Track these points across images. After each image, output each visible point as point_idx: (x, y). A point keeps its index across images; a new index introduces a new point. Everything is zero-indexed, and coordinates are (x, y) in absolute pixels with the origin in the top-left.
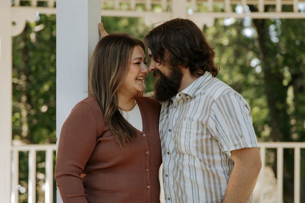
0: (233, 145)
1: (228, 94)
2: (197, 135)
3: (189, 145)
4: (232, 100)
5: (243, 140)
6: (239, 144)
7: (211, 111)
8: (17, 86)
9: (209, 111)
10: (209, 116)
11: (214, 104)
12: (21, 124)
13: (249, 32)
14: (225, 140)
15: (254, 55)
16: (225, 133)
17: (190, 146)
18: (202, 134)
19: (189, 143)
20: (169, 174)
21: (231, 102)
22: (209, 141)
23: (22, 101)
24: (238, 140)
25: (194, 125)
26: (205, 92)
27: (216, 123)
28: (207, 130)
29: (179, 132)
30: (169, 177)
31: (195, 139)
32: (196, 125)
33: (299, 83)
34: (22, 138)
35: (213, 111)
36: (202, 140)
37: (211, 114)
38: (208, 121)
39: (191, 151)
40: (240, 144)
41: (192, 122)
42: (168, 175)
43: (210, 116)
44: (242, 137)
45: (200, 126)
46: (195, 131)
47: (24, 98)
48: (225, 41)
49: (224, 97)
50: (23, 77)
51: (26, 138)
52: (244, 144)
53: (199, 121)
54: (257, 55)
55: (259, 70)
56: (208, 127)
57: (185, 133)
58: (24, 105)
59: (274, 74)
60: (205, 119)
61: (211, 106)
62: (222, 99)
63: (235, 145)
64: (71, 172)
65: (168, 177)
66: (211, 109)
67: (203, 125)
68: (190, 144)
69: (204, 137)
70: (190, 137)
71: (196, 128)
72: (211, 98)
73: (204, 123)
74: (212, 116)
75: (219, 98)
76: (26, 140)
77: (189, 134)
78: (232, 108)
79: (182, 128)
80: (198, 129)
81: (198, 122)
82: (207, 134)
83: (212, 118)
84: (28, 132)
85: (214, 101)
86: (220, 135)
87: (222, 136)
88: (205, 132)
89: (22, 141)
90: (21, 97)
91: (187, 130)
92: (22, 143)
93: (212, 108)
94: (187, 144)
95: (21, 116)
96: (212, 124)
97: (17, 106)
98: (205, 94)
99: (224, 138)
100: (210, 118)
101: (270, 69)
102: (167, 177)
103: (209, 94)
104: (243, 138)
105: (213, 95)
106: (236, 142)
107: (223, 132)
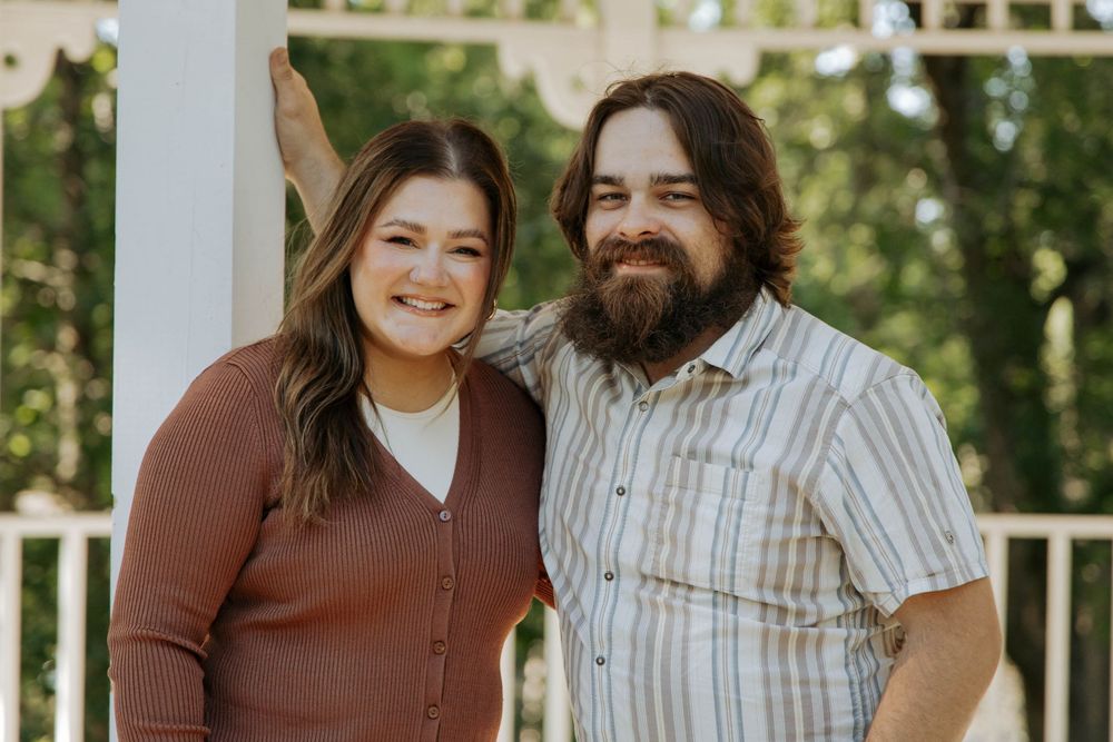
0: (923, 573)
1: (891, 377)
2: (770, 521)
3: (734, 559)
4: (907, 400)
5: (957, 552)
6: (946, 570)
7: (834, 443)
8: (42, 291)
9: (824, 442)
10: (822, 459)
11: (846, 417)
12: (56, 431)
13: (910, 100)
14: (877, 552)
15: (927, 185)
16: (881, 527)
17: (738, 562)
18: (788, 521)
19: (735, 549)
20: (610, 654)
21: (906, 409)
22: (811, 546)
23: (59, 347)
24: (941, 554)
25: (759, 483)
26: (795, 367)
27: (848, 489)
28: (808, 506)
29: (687, 503)
30: (608, 667)
31: (759, 536)
32: (767, 488)
33: (1092, 291)
34: (59, 486)
35: (841, 442)
36: (784, 544)
37: (831, 453)
38: (817, 476)
39: (737, 580)
40: (948, 571)
41: (750, 474)
42: (606, 657)
43: (828, 460)
44: (951, 539)
45: (783, 491)
46: (763, 509)
47: (67, 337)
48: (820, 132)
49: (879, 390)
50: (66, 258)
51: (74, 485)
52: (962, 572)
53: (781, 472)
54: (936, 186)
55: (941, 240)
56: (814, 501)
57: (716, 513)
58: (68, 364)
59: (999, 259)
60: (806, 470)
61: (833, 422)
62: (874, 398)
63: (932, 575)
64: (162, 630)
65: (604, 666)
66: (830, 433)
67: (793, 489)
68: (738, 555)
69: (797, 532)
70: (738, 527)
71: (766, 497)
72: (829, 392)
73: (801, 483)
74: (835, 459)
75: (863, 396)
76: (72, 493)
77: (734, 517)
78: (912, 431)
79: (699, 490)
80: (772, 503)
81: (776, 473)
82: (805, 523)
83: (835, 468)
84: (80, 464)
85: (843, 404)
86: (859, 531)
87: (867, 536)
88: (799, 514)
89: (58, 497)
90: (55, 332)
91: (728, 500)
92: (58, 503)
93: (839, 430)
94: (724, 550)
95: (55, 403)
96: (831, 491)
97: (40, 368)
98: (794, 373)
99: (874, 546)
100: (827, 467)
101: (982, 240)
102: (599, 664)
103: (819, 376)
104: (955, 547)
105: (839, 385)
106: (936, 565)
107: (872, 523)
